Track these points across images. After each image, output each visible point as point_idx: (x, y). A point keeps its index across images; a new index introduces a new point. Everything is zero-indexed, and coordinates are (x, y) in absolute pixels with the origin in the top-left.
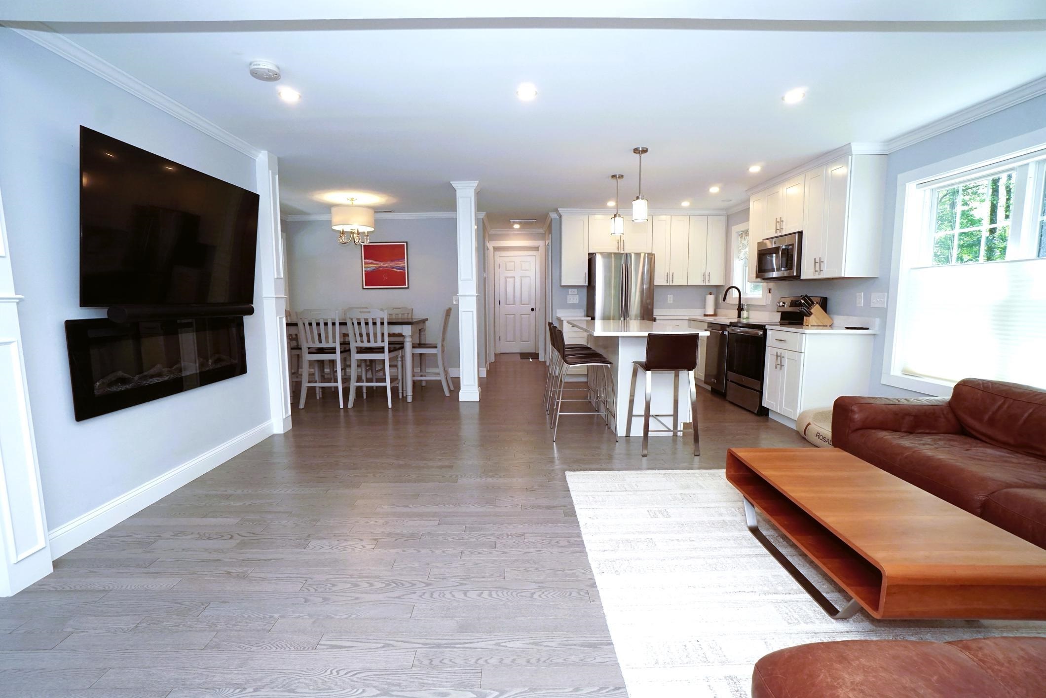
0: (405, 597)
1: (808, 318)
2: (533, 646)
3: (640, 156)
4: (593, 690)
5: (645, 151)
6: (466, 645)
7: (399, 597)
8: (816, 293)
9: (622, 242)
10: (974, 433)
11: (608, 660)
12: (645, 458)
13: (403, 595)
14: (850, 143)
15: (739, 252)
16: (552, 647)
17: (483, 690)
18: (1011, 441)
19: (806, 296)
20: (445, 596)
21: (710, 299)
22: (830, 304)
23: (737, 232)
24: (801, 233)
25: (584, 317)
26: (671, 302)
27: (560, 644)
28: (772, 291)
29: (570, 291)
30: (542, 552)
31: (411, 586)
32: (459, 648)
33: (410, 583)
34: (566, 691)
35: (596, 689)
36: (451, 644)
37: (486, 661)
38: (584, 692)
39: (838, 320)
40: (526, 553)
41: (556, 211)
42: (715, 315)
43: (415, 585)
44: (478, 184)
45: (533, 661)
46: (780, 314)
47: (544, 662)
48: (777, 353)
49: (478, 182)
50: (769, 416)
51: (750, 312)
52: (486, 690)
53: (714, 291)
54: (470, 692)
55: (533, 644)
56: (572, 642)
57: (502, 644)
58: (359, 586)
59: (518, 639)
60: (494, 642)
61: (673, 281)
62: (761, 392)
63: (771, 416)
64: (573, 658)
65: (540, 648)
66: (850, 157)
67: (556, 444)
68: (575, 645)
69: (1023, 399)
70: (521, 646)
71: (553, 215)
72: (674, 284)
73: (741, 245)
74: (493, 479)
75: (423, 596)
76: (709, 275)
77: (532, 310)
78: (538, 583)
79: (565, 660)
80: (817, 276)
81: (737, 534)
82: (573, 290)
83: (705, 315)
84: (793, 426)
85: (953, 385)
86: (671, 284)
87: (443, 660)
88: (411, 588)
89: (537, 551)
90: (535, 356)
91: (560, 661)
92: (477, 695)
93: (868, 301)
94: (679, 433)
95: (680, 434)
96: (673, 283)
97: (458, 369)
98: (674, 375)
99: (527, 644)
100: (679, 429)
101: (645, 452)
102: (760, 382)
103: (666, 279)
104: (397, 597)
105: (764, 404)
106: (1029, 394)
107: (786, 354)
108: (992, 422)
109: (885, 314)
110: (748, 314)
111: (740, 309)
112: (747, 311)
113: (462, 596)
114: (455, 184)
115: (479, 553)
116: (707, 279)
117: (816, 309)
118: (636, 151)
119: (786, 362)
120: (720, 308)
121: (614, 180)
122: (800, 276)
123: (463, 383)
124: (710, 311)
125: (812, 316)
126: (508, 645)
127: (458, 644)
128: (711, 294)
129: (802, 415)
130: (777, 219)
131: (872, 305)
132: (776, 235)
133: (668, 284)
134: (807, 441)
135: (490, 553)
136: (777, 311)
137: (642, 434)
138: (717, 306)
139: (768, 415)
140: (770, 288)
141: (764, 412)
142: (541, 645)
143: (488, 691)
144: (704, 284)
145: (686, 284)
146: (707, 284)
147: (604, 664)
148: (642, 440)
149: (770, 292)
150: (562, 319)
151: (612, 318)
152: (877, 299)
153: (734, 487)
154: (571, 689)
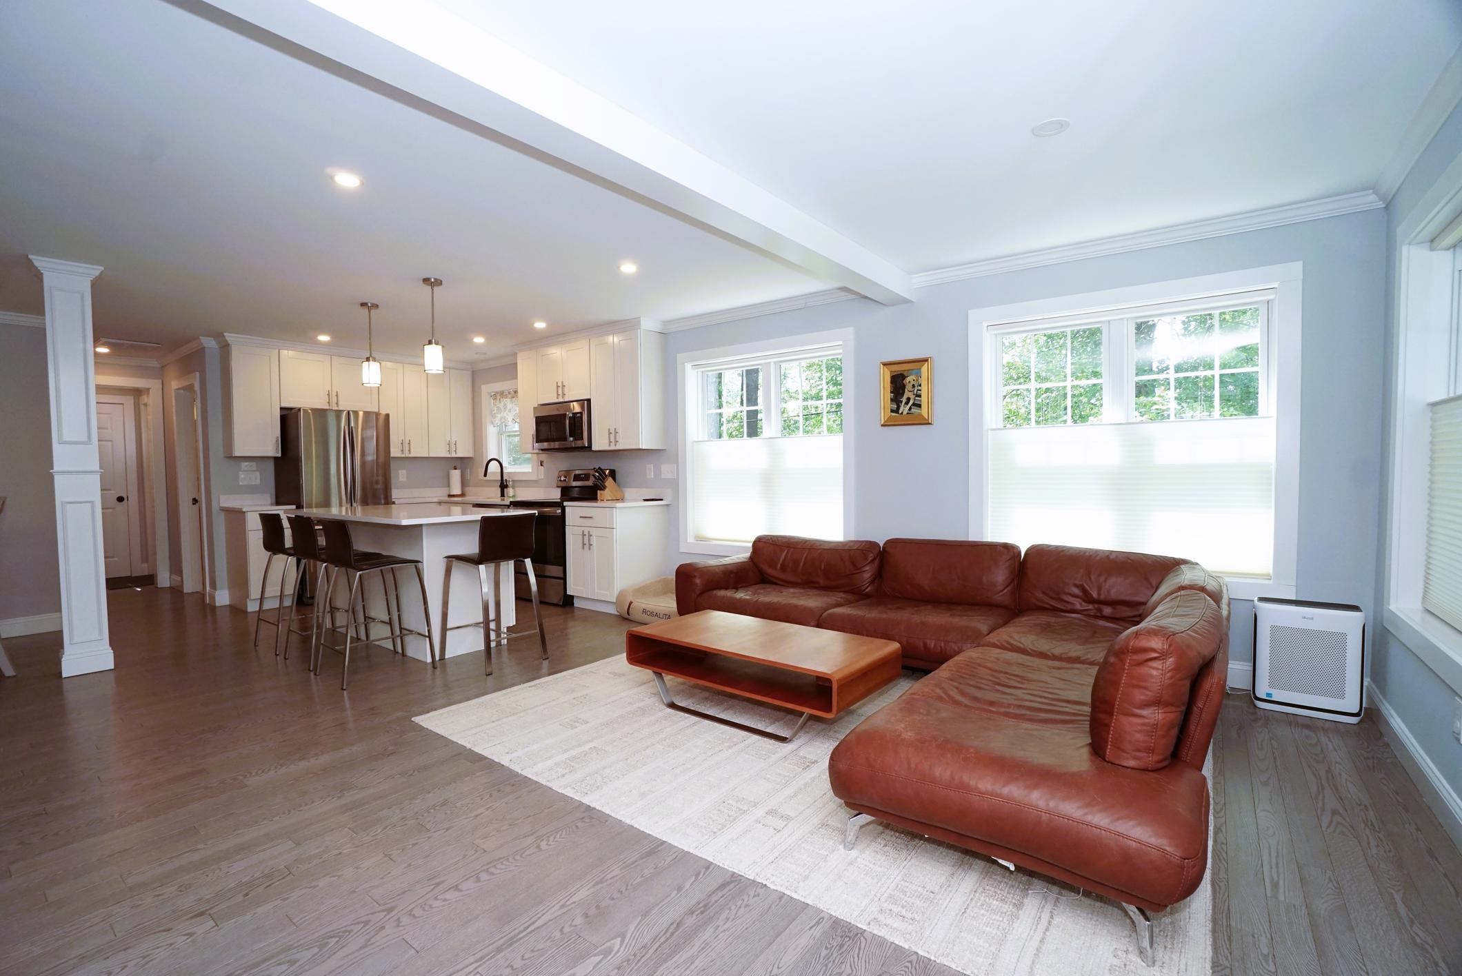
0: (373, 940)
1: (602, 492)
2: (600, 886)
3: (433, 290)
4: (692, 881)
5: (438, 283)
6: (530, 929)
7: (365, 946)
8: (607, 465)
9: (334, 394)
10: (775, 581)
11: (676, 855)
12: (490, 677)
13: (369, 940)
14: (639, 318)
15: (493, 416)
16: (617, 876)
17: (602, 947)
18: (799, 581)
19: (600, 468)
20: (434, 906)
21: (456, 475)
22: (618, 476)
23: (488, 393)
24: (589, 401)
25: (272, 505)
26: (405, 479)
27: (621, 869)
28: (544, 464)
29: (244, 465)
30: (494, 807)
31: (364, 926)
32: (524, 936)
33: (383, 911)
34: (672, 896)
35: (693, 878)
36: (511, 938)
37: (571, 925)
38: (688, 887)
39: (629, 492)
40: (477, 816)
41: (219, 336)
42: (463, 495)
43: (369, 921)
44: (102, 273)
45: (616, 895)
46: (560, 489)
47: (627, 889)
48: (583, 531)
49: (102, 268)
50: (575, 605)
51: (517, 489)
52: (606, 945)
53: (458, 464)
54: (593, 958)
55: (597, 884)
56: (631, 860)
57: (568, 903)
58: (296, 961)
59: (578, 890)
60: (557, 907)
61: (409, 451)
62: (564, 579)
63: (577, 603)
64: (647, 872)
65: (609, 882)
66: (639, 330)
67: (347, 693)
68: (636, 861)
69: (799, 547)
70: (589, 892)
71: (210, 343)
72: (410, 456)
73: (495, 409)
74: (309, 762)
75: (401, 924)
76: (455, 444)
77: (120, 499)
78: (532, 834)
79: (642, 876)
80: (612, 448)
81: (660, 714)
82: (252, 463)
83: (450, 496)
84: (612, 610)
85: (751, 545)
86: (407, 455)
87: (523, 956)
88: (366, 928)
89: (487, 809)
90: (149, 580)
91: (639, 880)
92: (602, 954)
93: (658, 472)
94: (502, 641)
95: (504, 642)
96: (410, 453)
97: (55, 615)
98: (493, 568)
99: (594, 885)
100: (491, 639)
101: (489, 670)
102: (561, 568)
103: (401, 448)
104: (361, 948)
105: (569, 593)
106: (801, 542)
107: (594, 532)
108: (784, 568)
109: (676, 484)
110: (514, 492)
111: (503, 486)
112: (513, 487)
113: (457, 894)
114: (39, 262)
115: (414, 845)
116: (407, 449)
117: (609, 482)
118: (426, 280)
119: (594, 541)
120: (469, 486)
121: (365, 311)
122: (591, 447)
123: (71, 638)
124: (456, 490)
125: (607, 489)
126: (574, 900)
127: (519, 933)
128: (455, 469)
129: (621, 595)
130: (557, 383)
131: (663, 476)
132: (557, 401)
133: (404, 456)
134: (632, 621)
135: (429, 838)
136: (558, 487)
137: (482, 647)
138: (464, 484)
139: (573, 604)
140: (542, 460)
141: (568, 601)
142: (606, 881)
143: (608, 944)
144: (449, 456)
145: (425, 455)
146: (454, 455)
147: (676, 860)
148: (484, 654)
149: (541, 465)
150: (244, 510)
151: (314, 505)
152: (667, 471)
153: (640, 668)
154: (676, 892)
